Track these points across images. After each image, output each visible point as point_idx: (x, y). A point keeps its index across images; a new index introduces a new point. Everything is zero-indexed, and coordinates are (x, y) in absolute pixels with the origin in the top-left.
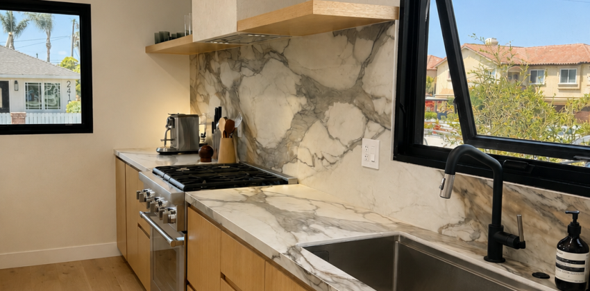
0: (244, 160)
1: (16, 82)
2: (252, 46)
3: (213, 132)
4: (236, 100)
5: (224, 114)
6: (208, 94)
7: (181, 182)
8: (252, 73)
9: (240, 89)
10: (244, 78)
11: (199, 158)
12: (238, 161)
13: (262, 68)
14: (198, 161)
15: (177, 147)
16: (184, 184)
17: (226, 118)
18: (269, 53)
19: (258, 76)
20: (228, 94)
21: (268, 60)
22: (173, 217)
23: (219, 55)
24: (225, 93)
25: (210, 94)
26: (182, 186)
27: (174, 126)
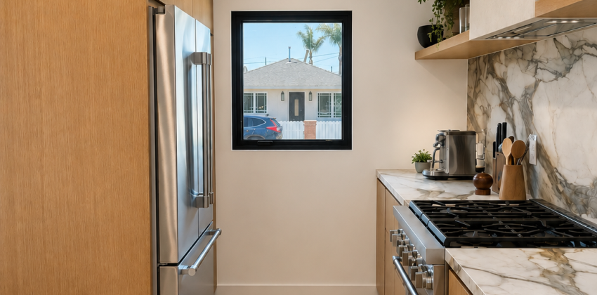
0: (538, 197)
1: (310, 93)
2: (555, 39)
3: (494, 156)
4: (528, 114)
5: (510, 133)
6: (489, 105)
7: (443, 231)
8: (554, 77)
9: (535, 100)
10: (541, 84)
11: (474, 188)
12: (529, 197)
13: (568, 69)
14: (472, 193)
15: (447, 171)
16: (447, 235)
17: (512, 139)
18: (581, 48)
19: (562, 81)
20: (516, 106)
21: (580, 57)
22: (429, 280)
23: (506, 55)
24: (512, 104)
25: (493, 105)
26: (443, 237)
27: (443, 145)
